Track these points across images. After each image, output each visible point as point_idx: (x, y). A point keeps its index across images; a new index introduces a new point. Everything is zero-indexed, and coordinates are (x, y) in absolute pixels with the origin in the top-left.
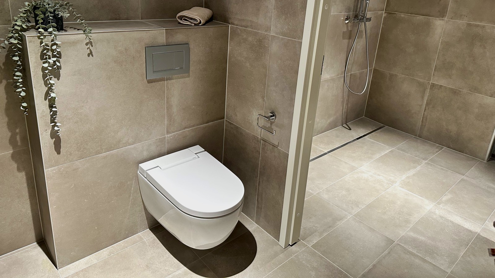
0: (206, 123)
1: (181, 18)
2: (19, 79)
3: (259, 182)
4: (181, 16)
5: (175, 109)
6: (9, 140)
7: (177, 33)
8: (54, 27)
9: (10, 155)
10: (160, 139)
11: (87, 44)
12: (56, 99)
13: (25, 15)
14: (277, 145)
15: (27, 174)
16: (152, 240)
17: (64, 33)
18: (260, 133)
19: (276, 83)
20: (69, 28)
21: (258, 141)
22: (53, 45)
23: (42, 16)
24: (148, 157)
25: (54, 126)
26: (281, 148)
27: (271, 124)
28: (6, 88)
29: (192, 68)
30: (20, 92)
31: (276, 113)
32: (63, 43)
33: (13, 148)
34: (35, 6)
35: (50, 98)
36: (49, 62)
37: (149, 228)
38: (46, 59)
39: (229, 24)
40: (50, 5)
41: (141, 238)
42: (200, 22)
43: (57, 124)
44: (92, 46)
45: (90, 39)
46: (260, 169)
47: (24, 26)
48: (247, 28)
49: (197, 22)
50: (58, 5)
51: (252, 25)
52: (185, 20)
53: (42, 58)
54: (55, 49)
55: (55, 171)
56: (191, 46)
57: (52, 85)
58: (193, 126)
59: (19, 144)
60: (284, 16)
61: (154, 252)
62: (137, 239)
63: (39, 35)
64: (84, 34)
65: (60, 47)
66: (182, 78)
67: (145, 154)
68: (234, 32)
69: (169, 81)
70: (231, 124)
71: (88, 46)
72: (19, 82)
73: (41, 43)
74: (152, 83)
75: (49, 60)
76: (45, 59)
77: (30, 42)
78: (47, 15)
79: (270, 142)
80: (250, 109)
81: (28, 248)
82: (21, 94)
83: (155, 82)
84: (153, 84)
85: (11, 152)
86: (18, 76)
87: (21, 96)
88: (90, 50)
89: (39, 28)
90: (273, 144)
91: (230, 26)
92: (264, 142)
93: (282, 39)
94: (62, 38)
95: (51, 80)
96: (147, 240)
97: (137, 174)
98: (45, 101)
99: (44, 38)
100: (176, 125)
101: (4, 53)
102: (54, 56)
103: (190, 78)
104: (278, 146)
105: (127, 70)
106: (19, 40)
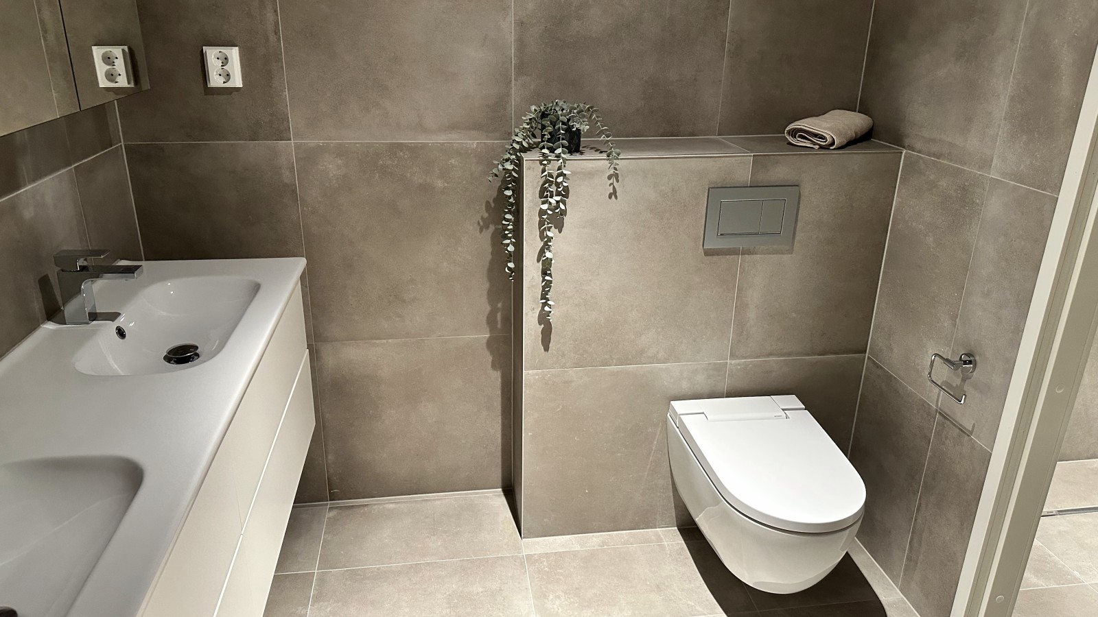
0: (819, 355)
1: (794, 133)
2: (509, 225)
3: (920, 504)
4: (795, 129)
5: (752, 314)
6: (487, 317)
7: (777, 163)
8: (566, 147)
9: (485, 341)
10: (715, 364)
11: (610, 177)
12: (553, 262)
13: (528, 127)
14: (971, 430)
15: (503, 377)
16: (678, 547)
17: (577, 156)
18: (935, 398)
19: (986, 289)
20: (588, 150)
21: (929, 414)
22: (559, 175)
23: (550, 129)
24: (689, 393)
25: (545, 304)
26: (978, 437)
27: (962, 380)
28: (493, 237)
29: (799, 236)
30: (508, 245)
31: (977, 358)
32: (574, 173)
33: (490, 331)
34: (543, 113)
35: (544, 258)
36: (550, 203)
37: (678, 526)
38: (547, 196)
39: (904, 147)
40: (564, 111)
41: (659, 539)
42: (833, 143)
43: (549, 302)
44: (618, 181)
45: (615, 169)
46: (925, 476)
47: (525, 144)
48: (938, 159)
49: (825, 142)
50: (575, 111)
51: (950, 153)
52: (802, 138)
53: (541, 196)
54: (561, 183)
55: (537, 377)
56: (806, 190)
57: (550, 239)
58: (789, 354)
59: (499, 326)
60: (1024, 137)
61: (676, 570)
62: (653, 537)
63: (541, 158)
64: (607, 160)
65: (568, 179)
66: (776, 254)
67: (685, 386)
68: (911, 166)
69: (746, 256)
70: (878, 366)
71: (611, 181)
72: (508, 230)
73: (544, 171)
74: (713, 255)
75: (550, 200)
76: (545, 198)
77: (529, 169)
78: (557, 127)
79: (956, 421)
80: (922, 340)
81: (491, 492)
82: (509, 249)
83: (718, 255)
84: (715, 258)
85: (488, 336)
86: (507, 220)
87: (508, 251)
88: (614, 187)
89: (543, 148)
90: (961, 425)
91: (904, 152)
92: (941, 418)
93: (1015, 188)
94: (575, 165)
95: (549, 231)
96: (668, 545)
97: (666, 418)
98: (537, 264)
99: (548, 164)
100: (750, 345)
101: (497, 183)
102: (558, 194)
103: (794, 255)
104: (971, 432)
105: (670, 228)
106: (516, 165)
